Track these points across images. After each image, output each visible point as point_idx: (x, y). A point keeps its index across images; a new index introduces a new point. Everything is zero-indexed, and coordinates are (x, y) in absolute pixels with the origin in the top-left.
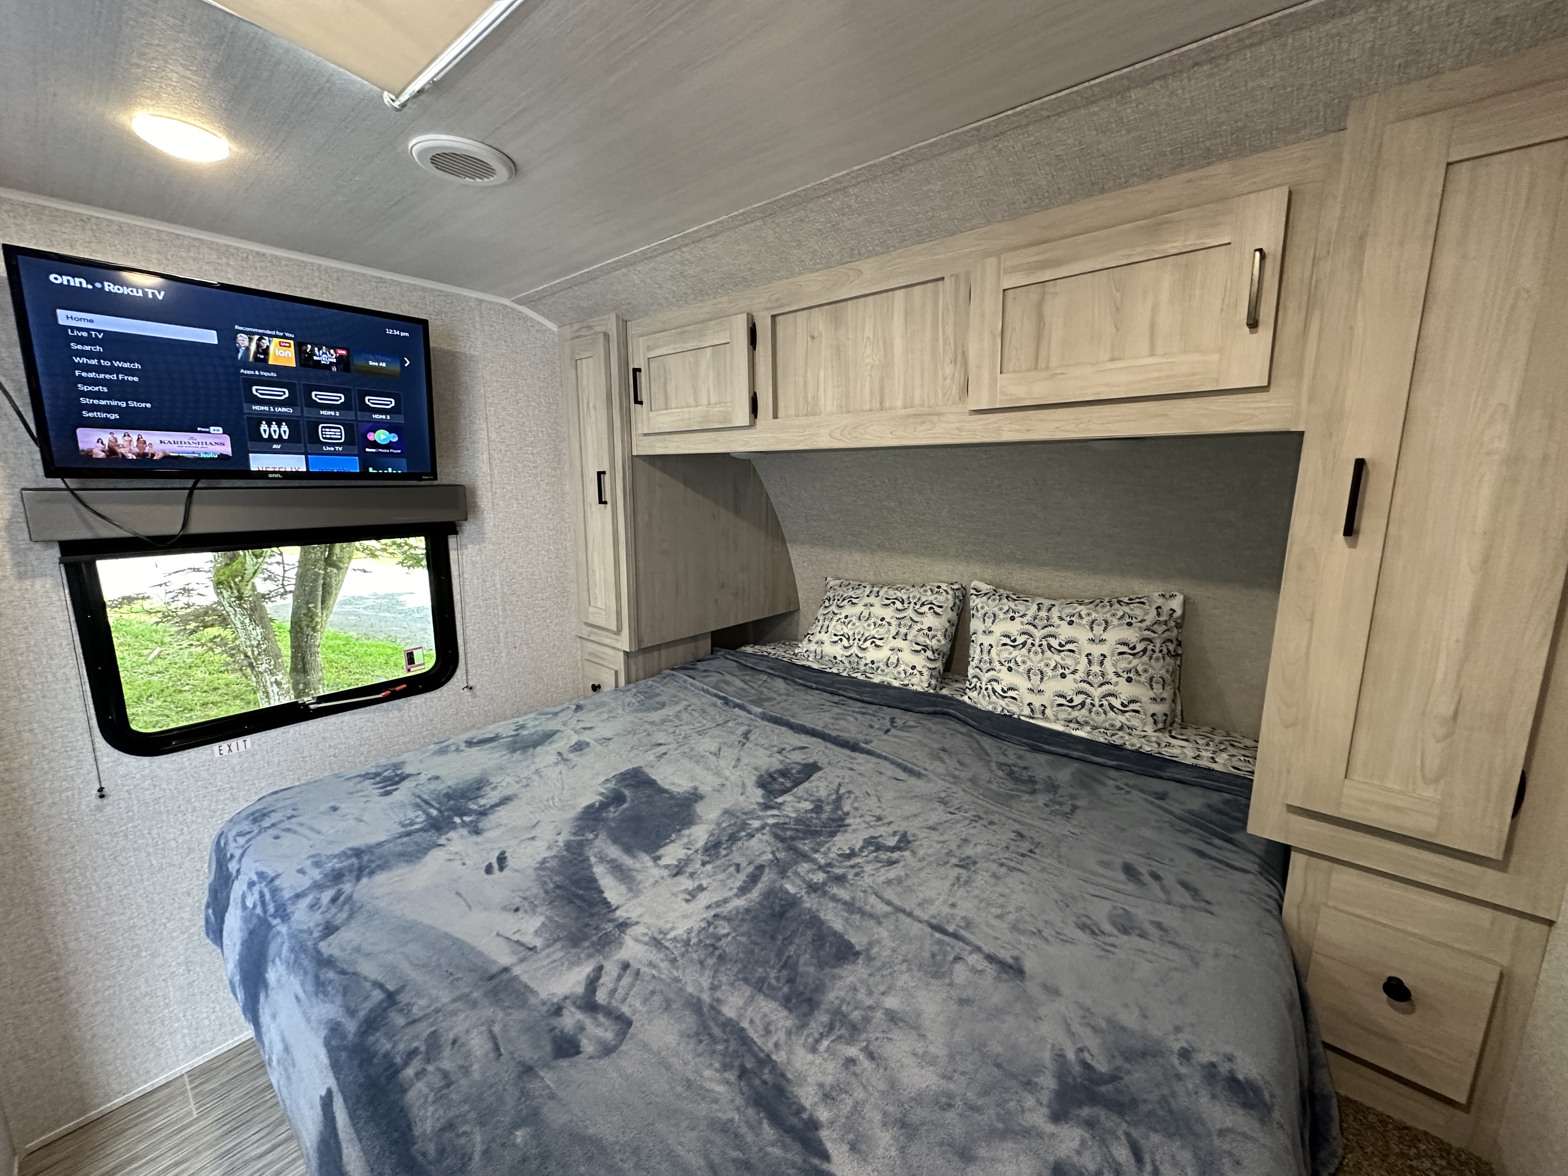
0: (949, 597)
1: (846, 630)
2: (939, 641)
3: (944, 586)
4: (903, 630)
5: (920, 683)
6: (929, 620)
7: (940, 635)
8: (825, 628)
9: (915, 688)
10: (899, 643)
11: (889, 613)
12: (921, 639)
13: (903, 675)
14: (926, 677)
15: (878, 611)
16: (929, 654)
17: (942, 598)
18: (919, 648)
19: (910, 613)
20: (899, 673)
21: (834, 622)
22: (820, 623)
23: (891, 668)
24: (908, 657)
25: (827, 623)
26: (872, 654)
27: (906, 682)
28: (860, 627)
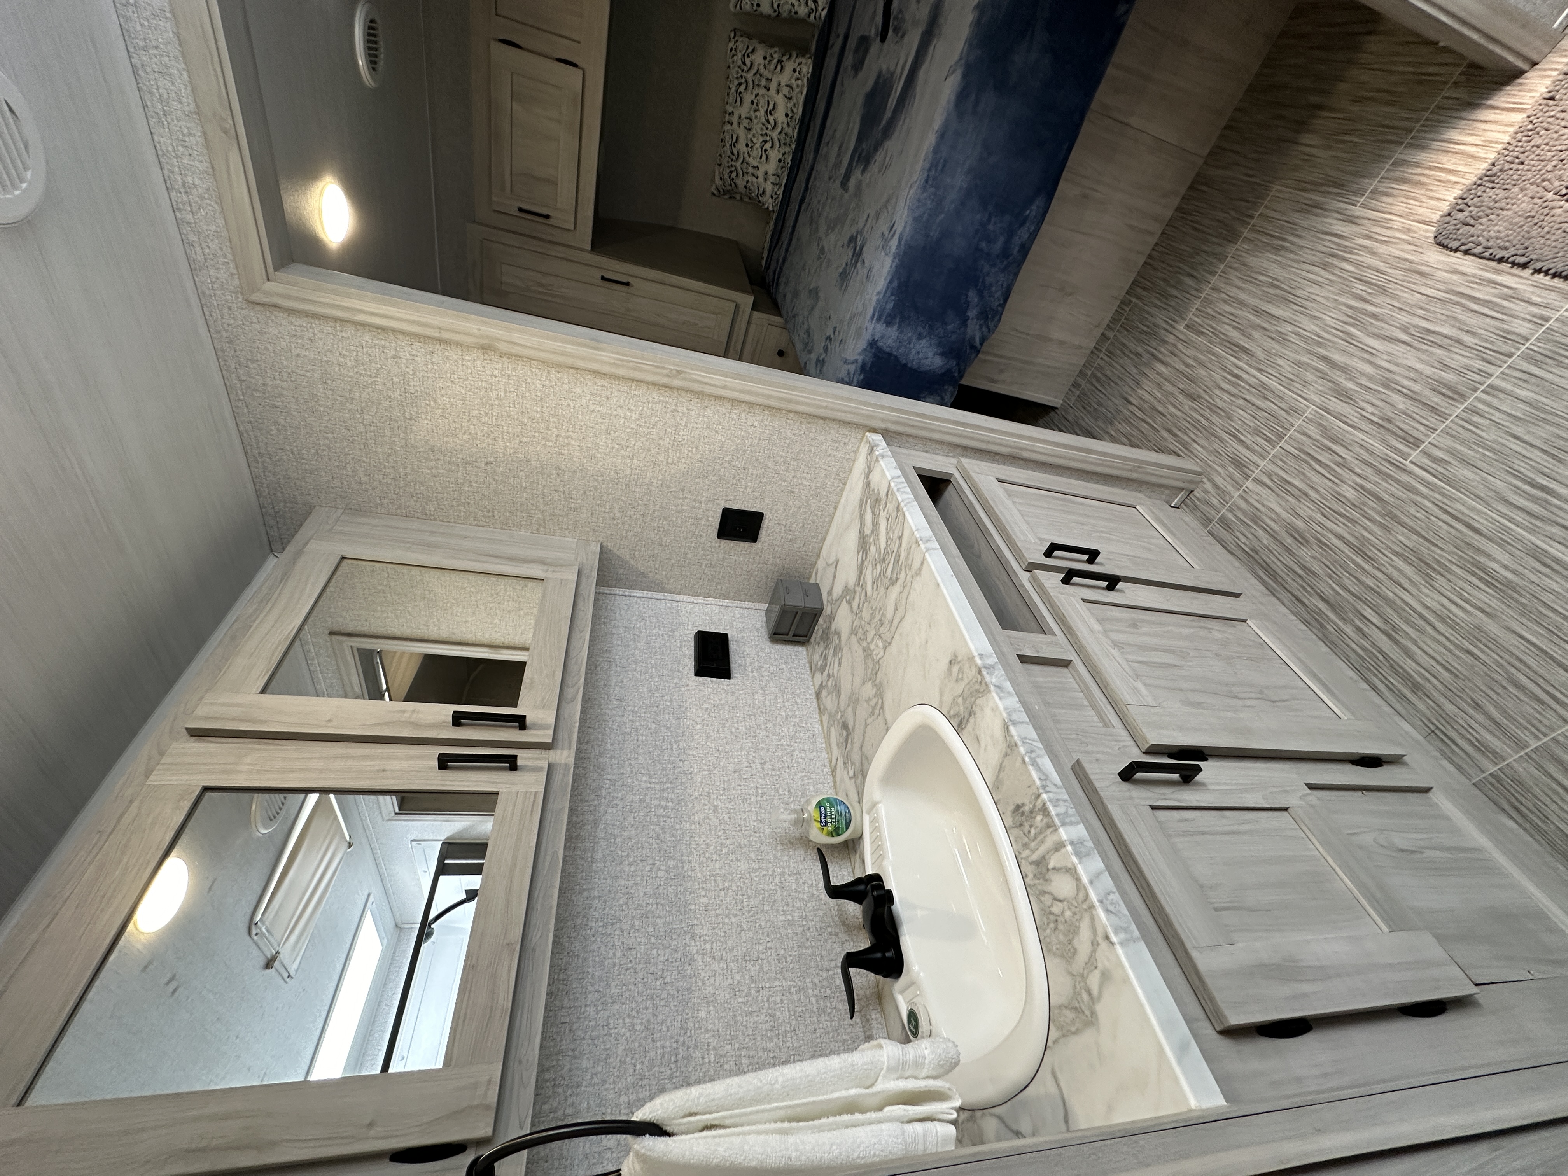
0: (741, 39)
1: (758, 145)
2: (775, 52)
3: (731, 45)
4: (763, 82)
5: (807, 67)
6: (758, 58)
7: (772, 51)
8: (754, 171)
9: (810, 70)
10: (773, 86)
11: (748, 97)
12: (772, 67)
13: (800, 82)
14: (804, 61)
15: (744, 110)
16: (785, 58)
17: (740, 46)
18: (779, 67)
19: (749, 76)
20: (798, 86)
21: (751, 160)
22: (750, 178)
23: (794, 94)
24: (785, 77)
25: (750, 170)
26: (780, 115)
27: (805, 80)
28: (757, 128)
